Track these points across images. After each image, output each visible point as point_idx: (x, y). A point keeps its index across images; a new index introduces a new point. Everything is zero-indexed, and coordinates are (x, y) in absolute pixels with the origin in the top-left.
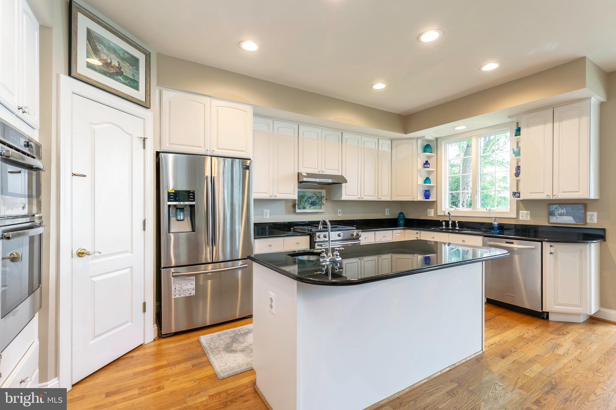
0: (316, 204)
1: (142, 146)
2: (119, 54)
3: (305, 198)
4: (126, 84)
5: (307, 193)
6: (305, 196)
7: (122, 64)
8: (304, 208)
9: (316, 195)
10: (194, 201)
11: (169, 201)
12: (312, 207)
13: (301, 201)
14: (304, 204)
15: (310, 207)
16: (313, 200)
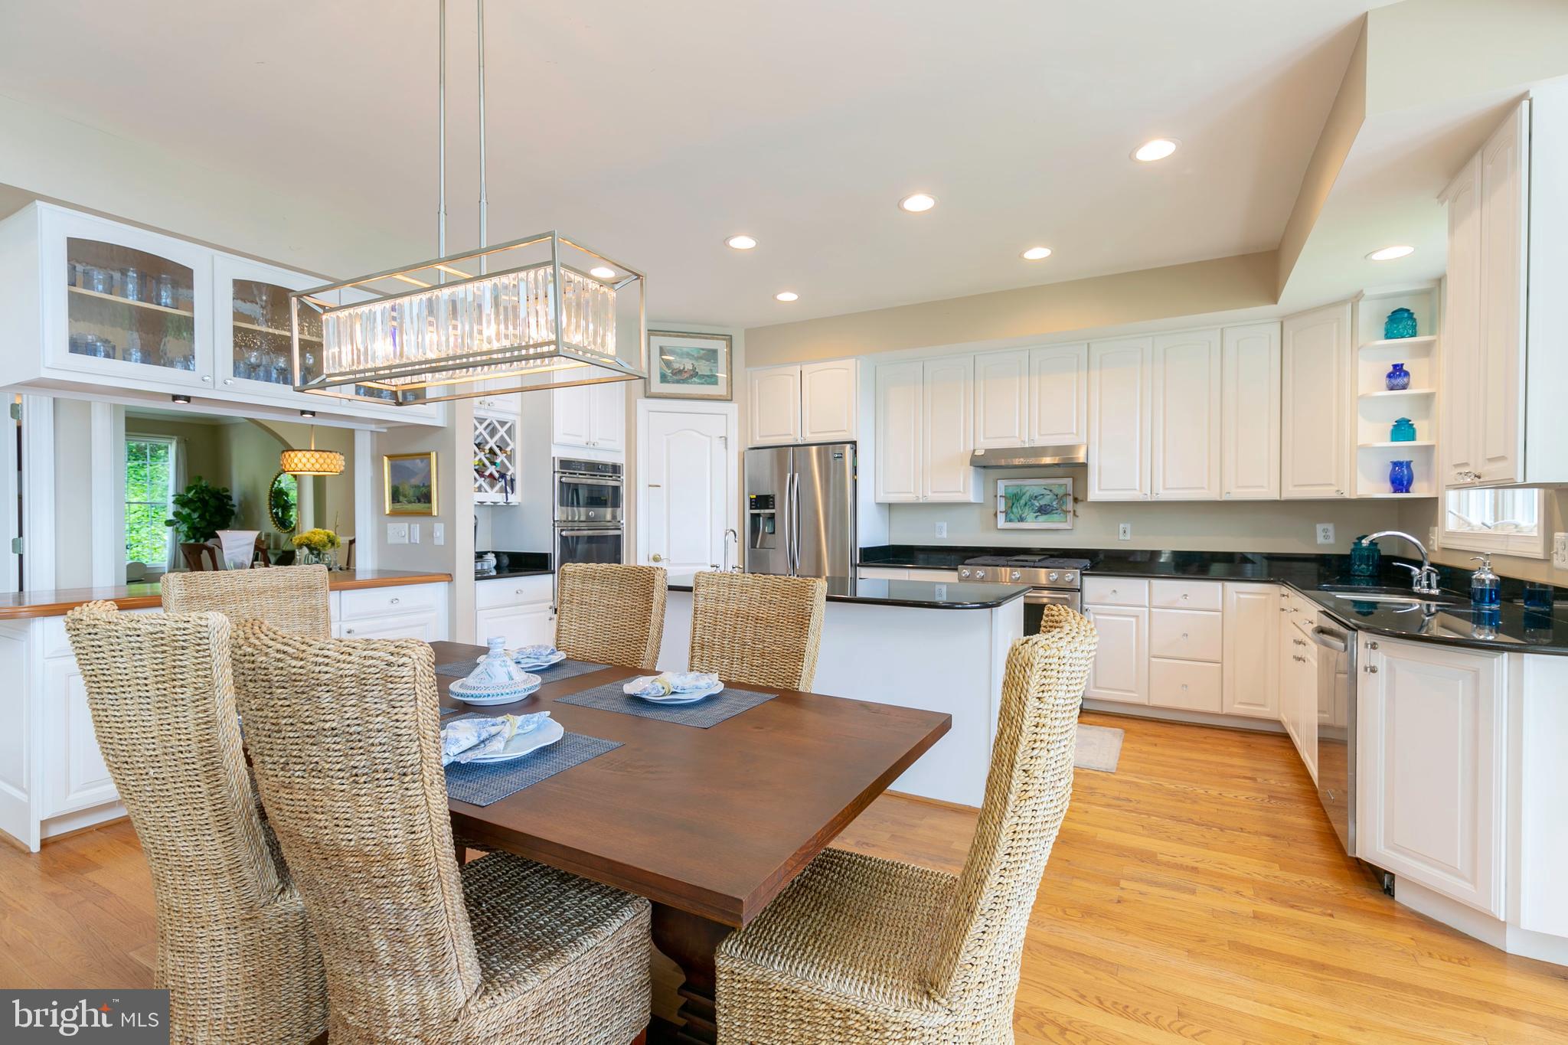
0: (1052, 510)
1: (724, 446)
2: (693, 356)
3: (1023, 498)
4: (702, 384)
5: (1027, 488)
6: (1024, 494)
7: (696, 364)
8: (1021, 519)
9: (1051, 491)
10: (773, 508)
11: (751, 509)
12: (1042, 518)
13: (1013, 504)
14: (1020, 512)
15: (1037, 517)
16: (1043, 502)
